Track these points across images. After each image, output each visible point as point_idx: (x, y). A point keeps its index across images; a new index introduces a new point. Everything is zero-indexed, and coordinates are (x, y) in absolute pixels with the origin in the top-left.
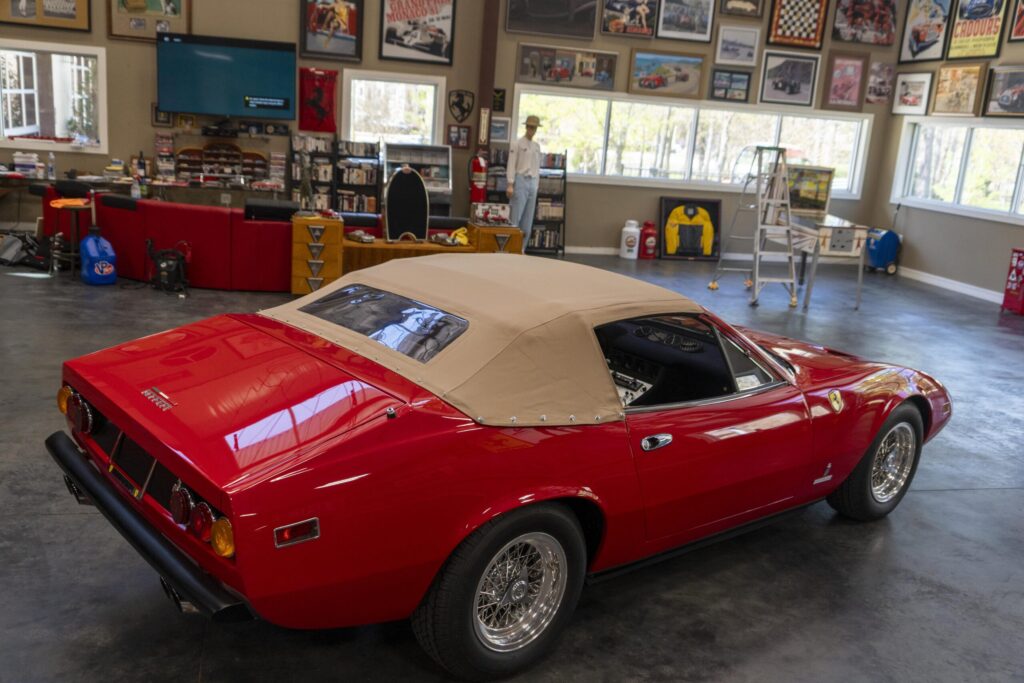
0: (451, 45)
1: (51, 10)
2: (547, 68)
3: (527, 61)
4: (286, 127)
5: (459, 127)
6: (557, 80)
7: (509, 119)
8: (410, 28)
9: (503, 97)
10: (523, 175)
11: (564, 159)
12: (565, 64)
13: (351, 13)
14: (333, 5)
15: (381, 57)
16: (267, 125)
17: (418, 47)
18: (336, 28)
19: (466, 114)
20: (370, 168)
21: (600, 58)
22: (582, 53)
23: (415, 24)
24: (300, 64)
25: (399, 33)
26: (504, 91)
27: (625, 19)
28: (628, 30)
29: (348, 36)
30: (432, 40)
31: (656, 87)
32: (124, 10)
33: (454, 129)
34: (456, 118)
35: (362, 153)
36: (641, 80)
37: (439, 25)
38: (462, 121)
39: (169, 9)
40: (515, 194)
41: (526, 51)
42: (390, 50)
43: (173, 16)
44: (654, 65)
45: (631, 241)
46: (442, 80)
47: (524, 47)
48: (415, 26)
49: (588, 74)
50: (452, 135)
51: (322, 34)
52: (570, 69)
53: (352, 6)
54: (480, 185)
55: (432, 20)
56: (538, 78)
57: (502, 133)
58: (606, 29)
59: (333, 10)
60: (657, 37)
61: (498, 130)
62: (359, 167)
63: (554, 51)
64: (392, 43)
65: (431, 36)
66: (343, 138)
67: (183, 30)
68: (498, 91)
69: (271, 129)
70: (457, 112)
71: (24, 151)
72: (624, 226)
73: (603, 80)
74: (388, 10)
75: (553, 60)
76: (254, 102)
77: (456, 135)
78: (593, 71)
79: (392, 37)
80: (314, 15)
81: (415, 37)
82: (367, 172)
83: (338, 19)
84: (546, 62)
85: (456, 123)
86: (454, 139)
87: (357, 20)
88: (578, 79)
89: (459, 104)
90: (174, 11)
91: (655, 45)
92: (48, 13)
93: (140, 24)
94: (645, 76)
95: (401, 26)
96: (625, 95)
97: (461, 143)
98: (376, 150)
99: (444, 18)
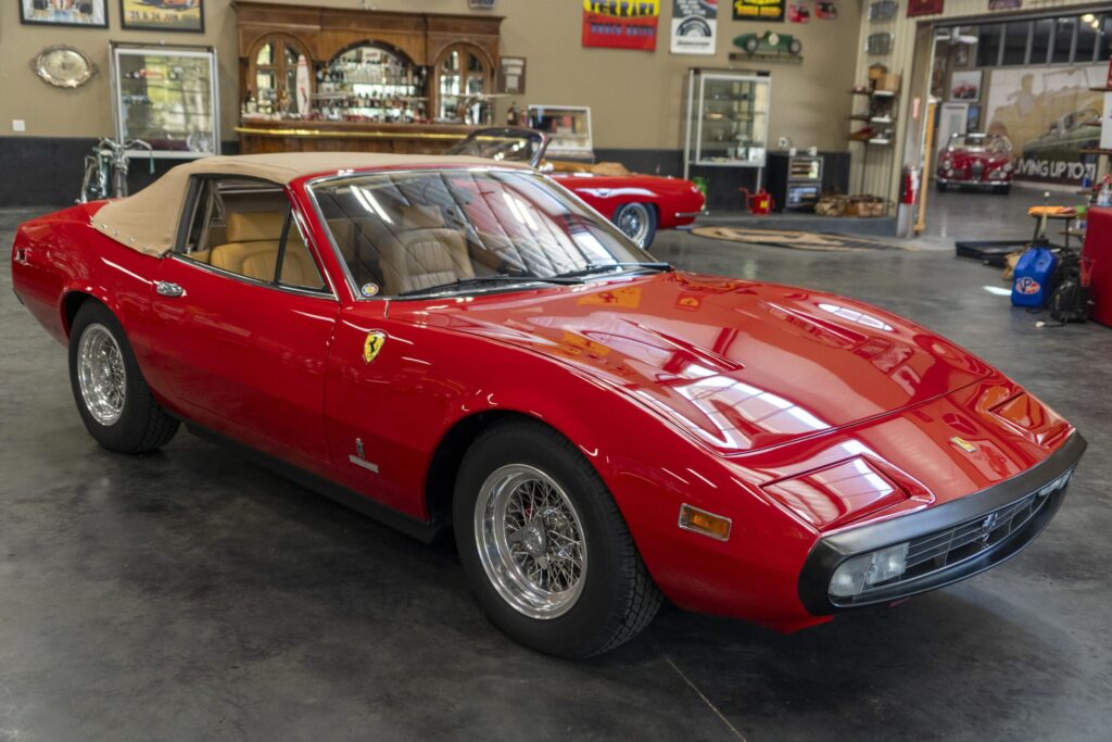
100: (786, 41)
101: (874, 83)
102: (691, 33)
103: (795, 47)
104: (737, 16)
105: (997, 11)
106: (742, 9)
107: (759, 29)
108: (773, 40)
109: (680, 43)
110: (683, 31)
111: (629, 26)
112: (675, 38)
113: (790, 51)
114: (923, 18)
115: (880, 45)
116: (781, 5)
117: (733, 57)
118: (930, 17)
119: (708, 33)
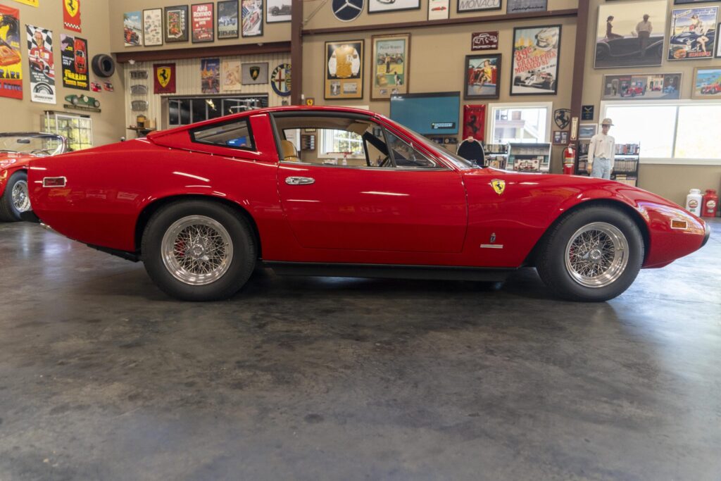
0: (556, 82)
1: (347, 90)
2: (624, 89)
3: (610, 85)
4: (455, 139)
5: (561, 132)
6: (633, 95)
7: (597, 124)
8: (529, 75)
9: (592, 110)
10: (599, 157)
11: (637, 148)
12: (639, 84)
13: (493, 71)
14: (483, 68)
15: (511, 94)
16: (445, 139)
17: (535, 86)
18: (484, 81)
19: (566, 124)
20: (502, 159)
21: (667, 77)
22: (652, 76)
23: (532, 72)
24: (463, 103)
25: (522, 79)
26: (593, 107)
27: (687, 48)
28: (690, 55)
29: (491, 84)
30: (544, 80)
31: (716, 92)
32: (378, 86)
33: (558, 133)
34: (559, 127)
35: (497, 151)
36: (703, 88)
37: (548, 71)
38: (563, 128)
39: (398, 82)
40: (592, 170)
41: (608, 79)
42: (516, 89)
43: (399, 86)
44: (714, 77)
45: (693, 204)
46: (550, 104)
47: (607, 77)
48: (533, 73)
49: (657, 89)
50: (556, 137)
51: (476, 85)
52: (643, 87)
53: (494, 67)
54: (569, 166)
55: (544, 68)
56: (618, 96)
57: (591, 133)
58: (671, 57)
59: (483, 71)
60: (716, 57)
61: (588, 132)
62: (496, 159)
63: (631, 76)
64: (518, 85)
65: (543, 78)
66: (487, 143)
67: (405, 92)
68: (588, 107)
69: (447, 141)
70: (560, 122)
71: (331, 159)
72: (689, 193)
73: (670, 92)
74: (516, 66)
75: (629, 83)
76: (436, 126)
77: (559, 137)
78: (661, 87)
79: (518, 81)
80: (473, 75)
81: (533, 80)
82: (500, 162)
83: (486, 75)
84: (624, 85)
85: (560, 130)
86: (557, 140)
87: (497, 75)
88: (649, 93)
89: (561, 118)
90: (401, 83)
91: (714, 62)
92: (345, 92)
93: (385, 92)
94: (706, 86)
95: (523, 75)
96: (689, 100)
97: (562, 142)
98: (506, 149)
99: (551, 66)
100: (92, 101)
101: (141, 124)
102: (41, 91)
103: (97, 104)
104: (65, 85)
105: (207, 94)
106: (68, 82)
107: (78, 93)
108: (86, 99)
109: (36, 97)
110: (37, 90)
111: (5, 84)
112: (33, 94)
113: (95, 106)
114: (164, 94)
115: (139, 106)
116: (87, 81)
117: (65, 106)
118: (169, 94)
119: (51, 93)
